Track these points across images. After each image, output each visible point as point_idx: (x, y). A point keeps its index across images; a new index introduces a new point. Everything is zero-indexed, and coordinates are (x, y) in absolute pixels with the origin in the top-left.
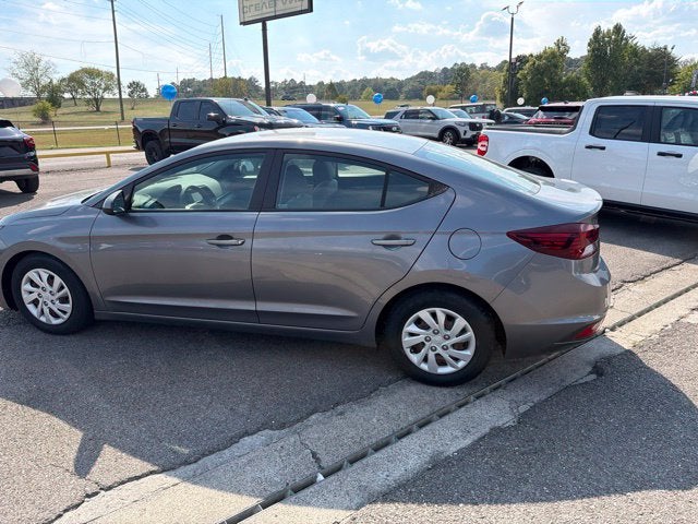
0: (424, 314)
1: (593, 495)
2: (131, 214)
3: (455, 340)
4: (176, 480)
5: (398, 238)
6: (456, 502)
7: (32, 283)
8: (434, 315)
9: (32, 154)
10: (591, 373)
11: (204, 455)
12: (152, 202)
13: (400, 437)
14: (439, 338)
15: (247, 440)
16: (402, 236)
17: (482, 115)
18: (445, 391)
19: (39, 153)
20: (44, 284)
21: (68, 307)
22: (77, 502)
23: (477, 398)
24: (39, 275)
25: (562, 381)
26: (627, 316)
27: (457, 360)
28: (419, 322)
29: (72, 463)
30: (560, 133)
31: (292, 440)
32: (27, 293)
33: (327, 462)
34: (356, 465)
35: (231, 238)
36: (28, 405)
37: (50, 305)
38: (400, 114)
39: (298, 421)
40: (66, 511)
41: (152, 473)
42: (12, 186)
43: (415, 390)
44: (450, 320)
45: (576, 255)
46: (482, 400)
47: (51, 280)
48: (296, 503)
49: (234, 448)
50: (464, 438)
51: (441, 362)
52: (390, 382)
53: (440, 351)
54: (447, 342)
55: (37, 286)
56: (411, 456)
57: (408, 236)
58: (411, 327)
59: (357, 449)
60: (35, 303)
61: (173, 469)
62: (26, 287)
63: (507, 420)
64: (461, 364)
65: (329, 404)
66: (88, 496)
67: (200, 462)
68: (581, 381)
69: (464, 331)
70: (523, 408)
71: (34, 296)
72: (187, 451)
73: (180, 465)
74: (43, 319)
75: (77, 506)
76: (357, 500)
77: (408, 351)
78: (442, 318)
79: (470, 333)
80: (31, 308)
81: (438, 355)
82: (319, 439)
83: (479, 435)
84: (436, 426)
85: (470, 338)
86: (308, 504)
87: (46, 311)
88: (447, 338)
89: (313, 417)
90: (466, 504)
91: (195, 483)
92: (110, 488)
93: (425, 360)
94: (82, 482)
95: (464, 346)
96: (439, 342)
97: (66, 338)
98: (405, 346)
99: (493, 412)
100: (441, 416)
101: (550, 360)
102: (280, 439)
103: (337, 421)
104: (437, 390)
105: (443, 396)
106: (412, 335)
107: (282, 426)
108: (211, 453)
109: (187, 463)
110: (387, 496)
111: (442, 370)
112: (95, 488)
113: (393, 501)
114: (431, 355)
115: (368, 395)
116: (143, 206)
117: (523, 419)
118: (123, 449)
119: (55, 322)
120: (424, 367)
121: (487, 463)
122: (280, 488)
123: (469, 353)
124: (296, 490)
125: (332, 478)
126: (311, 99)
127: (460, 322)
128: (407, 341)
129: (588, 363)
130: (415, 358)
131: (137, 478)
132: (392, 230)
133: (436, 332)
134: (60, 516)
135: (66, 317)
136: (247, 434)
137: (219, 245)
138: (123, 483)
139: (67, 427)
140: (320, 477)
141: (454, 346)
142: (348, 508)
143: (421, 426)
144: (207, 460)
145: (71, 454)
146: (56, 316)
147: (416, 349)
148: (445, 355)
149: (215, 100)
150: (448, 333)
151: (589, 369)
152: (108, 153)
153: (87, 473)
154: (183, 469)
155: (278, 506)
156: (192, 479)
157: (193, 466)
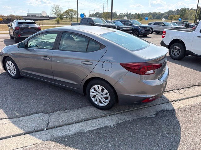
0: (96, 87)
2: (28, 48)
3: (104, 96)
4: (10, 122)
5: (89, 62)
6: (71, 146)
8: (98, 87)
10: (155, 115)
11: (21, 117)
13: (76, 123)
14: (100, 95)
16: (90, 61)
17: (182, 25)
20: (10, 65)
21: (15, 71)
23: (109, 115)
24: (9, 62)
25: (142, 115)
26: (186, 97)
27: (105, 102)
28: (95, 89)
30: (190, 31)
31: (47, 117)
32: (7, 67)
33: (50, 126)
34: (57, 128)
35: (47, 57)
37: (12, 70)
38: (153, 24)
41: (6, 118)
44: (103, 90)
46: (110, 117)
48: (32, 135)
49: (30, 116)
50: (94, 127)
51: (101, 103)
52: (87, 106)
54: (102, 96)
56: (74, 129)
57: (92, 62)
58: (92, 90)
59: (61, 124)
60: (9, 69)
61: (11, 118)
62: (7, 65)
63: (112, 124)
64: (106, 104)
65: (64, 109)
67: (19, 118)
69: (107, 94)
70: (121, 122)
71: (9, 68)
72: (18, 114)
73: (14, 118)
74: (11, 74)
76: (48, 139)
77: (92, 97)
78: (101, 88)
79: (108, 95)
80: (8, 71)
81: (100, 100)
82: (54, 118)
83: (99, 127)
85: (108, 96)
86: (35, 136)
87: (11, 72)
89: (57, 112)
90: (74, 148)
91: (13, 124)
93: (96, 101)
95: (107, 98)
98: (91, 96)
99: (110, 121)
100: (93, 119)
101: (144, 108)
102: (44, 116)
103: (63, 115)
104: (99, 111)
105: (99, 113)
106: (93, 93)
107: (47, 113)
108: (24, 116)
110: (55, 140)
111: (101, 105)
114: (98, 100)
115: (77, 109)
117: (118, 125)
118: (4, 111)
119: (13, 75)
120: (96, 103)
122: (32, 130)
123: (108, 101)
125: (48, 130)
126: (126, 18)
127: (106, 91)
128: (91, 94)
129: (156, 111)
130: (93, 99)
131: (2, 119)
133: (99, 93)
136: (36, 113)
137: (44, 59)
140: (45, 129)
141: (104, 98)
142: (44, 140)
143: (85, 121)
144: (21, 118)
146: (14, 74)
147: (94, 97)
148: (102, 101)
150: (102, 93)
151: (155, 113)
155: (28, 135)
157: (17, 119)
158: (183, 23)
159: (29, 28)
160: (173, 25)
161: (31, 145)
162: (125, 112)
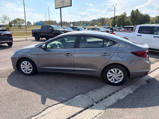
0: (112, 70)
1: (154, 106)
2: (47, 49)
3: (119, 75)
4: (64, 105)
5: (107, 54)
6: (126, 108)
7: (23, 64)
8: (114, 70)
9: (11, 37)
10: (146, 83)
11: (69, 100)
12: (50, 47)
13: (110, 96)
14: (115, 75)
15: (77, 97)
16: (108, 53)
18: (117, 87)
19: (13, 37)
21: (31, 70)
22: (44, 109)
23: (124, 88)
24: (25, 63)
25: (141, 84)
27: (119, 80)
28: (111, 72)
29: (41, 102)
30: (131, 32)
31: (87, 96)
32: (22, 66)
33: (95, 101)
34: (102, 101)
35: (70, 54)
36: (27, 90)
37: (27, 69)
38: (91, 29)
39: (87, 93)
40: (43, 111)
41: (59, 103)
42: (6, 45)
43: (110, 86)
44: (118, 71)
45: (145, 57)
47: (28, 64)
48: (92, 109)
49: (74, 98)
50: (123, 96)
51: (116, 80)
52: (104, 85)
53: (115, 78)
55: (24, 65)
56: (113, 99)
57: (109, 53)
59: (101, 98)
60: (24, 69)
61: (63, 102)
62: (22, 65)
63: (131, 92)
64: (120, 81)
65: (92, 89)
66: (46, 108)
67: (68, 101)
68: (145, 84)
69: (121, 73)
70: (134, 90)
71: (24, 67)
72: (65, 99)
73: (64, 102)
74: (25, 72)
75: (45, 110)
76: (104, 108)
77: (108, 78)
78: (116, 71)
79: (122, 74)
80: (23, 70)
81: (115, 79)
83: (126, 95)
84: (117, 93)
85: (122, 75)
86: (94, 109)
87: (26, 70)
88: (117, 75)
89: (90, 92)
90: (128, 108)
91: (68, 105)
92: (50, 107)
93: (112, 80)
94: (44, 105)
95: (121, 77)
96: (115, 76)
97: (30, 76)
99: (127, 91)
101: (137, 80)
102: (84, 96)
103: (95, 93)
105: (116, 88)
106: (109, 74)
107: (84, 94)
108: (70, 99)
109: (65, 101)
111: (116, 82)
112: (47, 107)
113: (112, 108)
114: (114, 79)
115: (100, 88)
116: (49, 47)
117: (135, 92)
118: (51, 99)
119: (28, 73)
120: (112, 81)
121: (130, 100)
122: (87, 106)
123: (122, 78)
124: (91, 106)
125: (97, 104)
126: (72, 25)
127: (120, 72)
128: (108, 76)
129: (146, 81)
130: (110, 80)
131: (56, 104)
132: (105, 52)
133: (115, 74)
134: (42, 112)
135: (31, 72)
136: (77, 95)
137: (67, 56)
138: (53, 105)
139: (37, 95)
140: (95, 104)
141: (119, 77)
142: (103, 110)
143: (113, 94)
145: (40, 100)
147: (110, 78)
148: (117, 79)
149: (51, 25)
150: (118, 74)
152: (26, 37)
153: (45, 104)
154: (65, 103)
156: (68, 104)
157: (67, 102)
158: (109, 28)
159: (3, 35)
160: (104, 29)
161: (99, 114)
162: (130, 84)
